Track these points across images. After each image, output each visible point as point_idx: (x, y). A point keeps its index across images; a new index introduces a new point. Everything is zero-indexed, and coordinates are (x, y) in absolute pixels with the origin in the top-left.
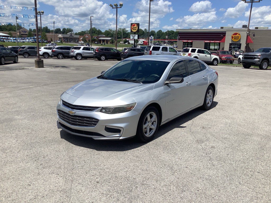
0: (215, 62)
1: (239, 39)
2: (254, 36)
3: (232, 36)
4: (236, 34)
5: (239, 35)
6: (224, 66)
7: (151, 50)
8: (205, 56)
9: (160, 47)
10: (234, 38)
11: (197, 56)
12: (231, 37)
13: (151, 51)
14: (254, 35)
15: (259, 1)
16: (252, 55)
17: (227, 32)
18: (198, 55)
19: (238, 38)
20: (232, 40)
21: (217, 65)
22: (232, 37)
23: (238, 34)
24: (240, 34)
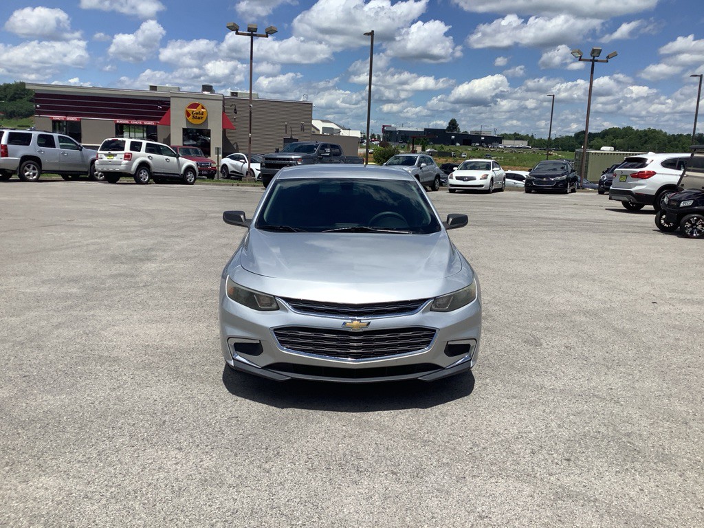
0: (190, 176)
1: (204, 119)
2: (236, 113)
3: (187, 112)
4: (194, 106)
5: (203, 108)
6: (210, 184)
7: (4, 142)
8: (166, 159)
9: (31, 134)
10: (191, 116)
11: (148, 160)
12: (184, 114)
13: (5, 146)
14: (235, 110)
15: (265, 34)
16: (284, 159)
17: (172, 100)
18: (149, 157)
19: (200, 116)
20: (187, 119)
21: (192, 184)
22: (188, 114)
23: (200, 107)
24: (205, 106)
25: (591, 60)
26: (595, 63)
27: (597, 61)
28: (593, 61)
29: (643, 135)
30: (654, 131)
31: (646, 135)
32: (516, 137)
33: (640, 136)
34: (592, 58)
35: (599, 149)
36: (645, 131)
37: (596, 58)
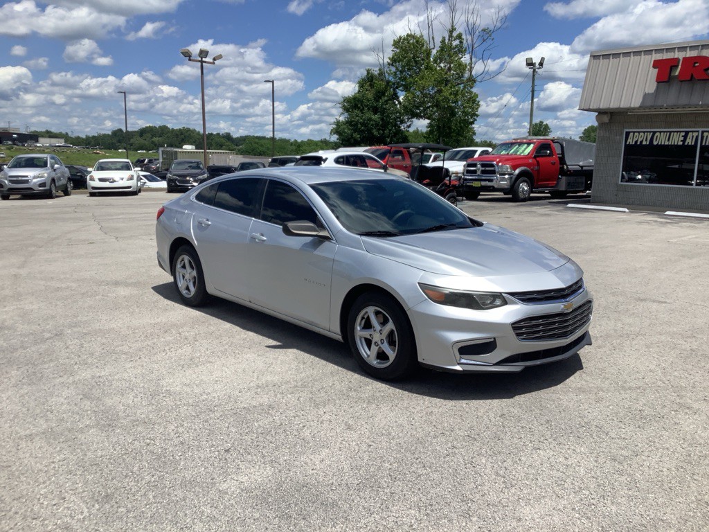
25: (199, 61)
26: (204, 64)
27: (205, 62)
28: (202, 62)
29: (179, 133)
30: (188, 130)
31: (182, 134)
32: (50, 135)
33: (177, 135)
34: (200, 59)
35: (181, 147)
36: (180, 130)
37: (204, 59)
